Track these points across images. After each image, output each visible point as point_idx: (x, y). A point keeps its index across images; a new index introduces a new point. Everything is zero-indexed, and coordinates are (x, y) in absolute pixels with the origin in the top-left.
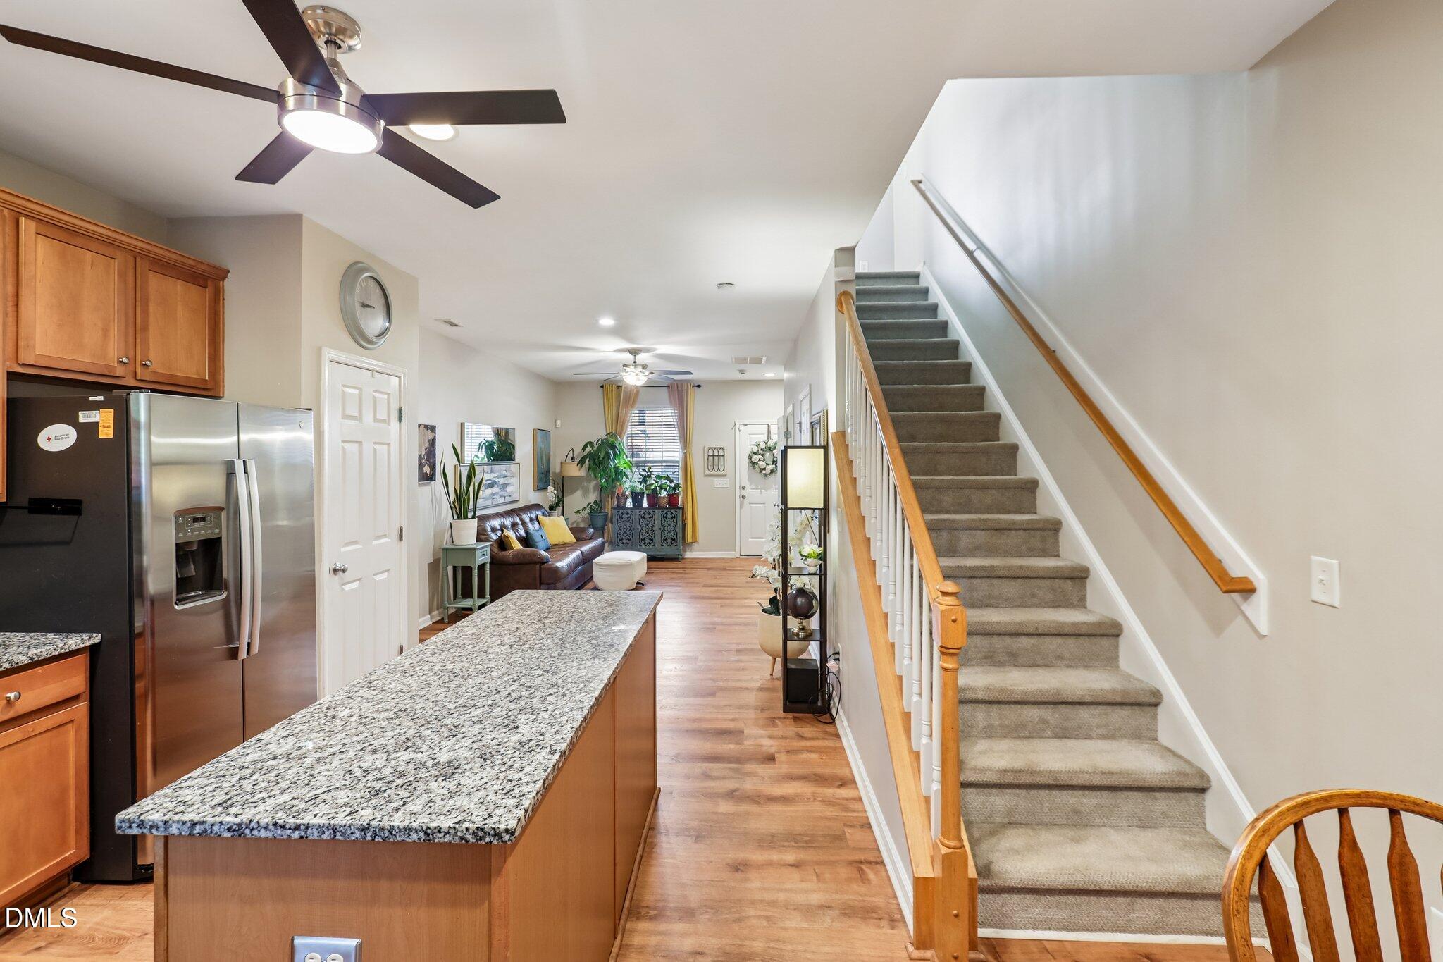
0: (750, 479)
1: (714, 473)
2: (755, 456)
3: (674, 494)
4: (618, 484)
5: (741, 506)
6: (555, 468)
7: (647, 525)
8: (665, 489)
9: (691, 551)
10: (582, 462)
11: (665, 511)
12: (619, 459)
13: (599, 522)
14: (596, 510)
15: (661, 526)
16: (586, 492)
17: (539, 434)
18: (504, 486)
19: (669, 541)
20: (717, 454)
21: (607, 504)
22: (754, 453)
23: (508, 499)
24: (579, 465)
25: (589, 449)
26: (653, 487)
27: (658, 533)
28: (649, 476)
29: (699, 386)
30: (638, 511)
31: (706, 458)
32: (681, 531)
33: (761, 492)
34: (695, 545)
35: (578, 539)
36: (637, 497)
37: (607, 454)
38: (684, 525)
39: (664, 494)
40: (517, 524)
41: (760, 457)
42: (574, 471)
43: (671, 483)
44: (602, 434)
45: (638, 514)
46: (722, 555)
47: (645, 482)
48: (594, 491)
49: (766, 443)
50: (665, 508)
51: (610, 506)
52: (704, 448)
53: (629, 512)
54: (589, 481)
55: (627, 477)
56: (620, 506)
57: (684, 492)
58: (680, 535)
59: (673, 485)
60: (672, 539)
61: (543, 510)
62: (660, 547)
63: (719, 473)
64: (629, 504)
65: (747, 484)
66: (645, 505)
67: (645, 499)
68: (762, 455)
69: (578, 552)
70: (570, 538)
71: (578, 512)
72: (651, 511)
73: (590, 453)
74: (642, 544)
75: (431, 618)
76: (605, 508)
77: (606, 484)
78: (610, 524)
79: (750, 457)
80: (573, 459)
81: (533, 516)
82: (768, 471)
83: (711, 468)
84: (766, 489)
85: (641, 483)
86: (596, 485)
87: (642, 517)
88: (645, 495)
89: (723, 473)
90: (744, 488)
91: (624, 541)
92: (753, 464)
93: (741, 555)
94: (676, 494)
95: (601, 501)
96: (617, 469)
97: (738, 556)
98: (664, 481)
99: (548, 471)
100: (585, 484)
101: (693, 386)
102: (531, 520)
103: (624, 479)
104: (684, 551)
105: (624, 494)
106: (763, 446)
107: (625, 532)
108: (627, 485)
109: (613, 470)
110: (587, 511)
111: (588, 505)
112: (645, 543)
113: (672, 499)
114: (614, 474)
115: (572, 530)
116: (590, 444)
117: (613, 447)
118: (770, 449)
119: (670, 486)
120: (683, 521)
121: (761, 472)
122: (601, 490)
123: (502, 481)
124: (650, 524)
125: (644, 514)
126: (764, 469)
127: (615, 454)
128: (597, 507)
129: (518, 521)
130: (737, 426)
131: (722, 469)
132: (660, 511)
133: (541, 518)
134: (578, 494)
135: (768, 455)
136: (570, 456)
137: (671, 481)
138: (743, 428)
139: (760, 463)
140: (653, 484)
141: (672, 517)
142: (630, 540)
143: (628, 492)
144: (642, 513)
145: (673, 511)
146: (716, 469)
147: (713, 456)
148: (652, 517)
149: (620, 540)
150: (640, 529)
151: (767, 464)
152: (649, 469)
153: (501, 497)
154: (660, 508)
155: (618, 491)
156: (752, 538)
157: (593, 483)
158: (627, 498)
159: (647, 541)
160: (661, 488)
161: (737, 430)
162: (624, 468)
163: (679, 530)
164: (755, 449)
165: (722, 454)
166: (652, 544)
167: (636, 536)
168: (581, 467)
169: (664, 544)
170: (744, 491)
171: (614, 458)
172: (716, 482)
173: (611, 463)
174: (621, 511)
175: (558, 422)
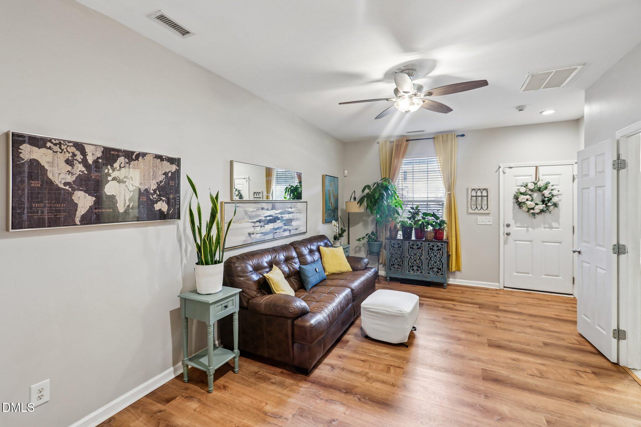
0: (514, 218)
1: (477, 211)
2: (523, 196)
3: (439, 229)
4: (390, 219)
5: (505, 242)
6: (342, 205)
7: (415, 254)
8: (432, 225)
9: (454, 278)
10: (361, 202)
11: (432, 244)
12: (392, 198)
13: (375, 249)
14: (372, 239)
15: (428, 257)
16: (366, 224)
17: (327, 180)
18: (289, 222)
19: (435, 270)
20: (480, 195)
21: (382, 234)
22: (521, 193)
23: (293, 232)
24: (359, 204)
25: (367, 191)
26: (420, 223)
27: (425, 262)
28: (417, 214)
29: (463, 135)
30: (407, 242)
31: (469, 200)
32: (446, 262)
33: (528, 231)
34: (458, 273)
35: (354, 269)
36: (407, 231)
37: (381, 195)
38: (449, 256)
39: (430, 228)
40: (293, 258)
41: (528, 197)
42: (355, 208)
43: (437, 220)
44: (378, 179)
45: (408, 244)
46: (486, 285)
47: (414, 218)
48: (372, 224)
49: (536, 184)
50: (432, 241)
51: (384, 236)
52: (467, 189)
53: (400, 242)
54: (369, 216)
55: (398, 214)
56: (393, 237)
57: (448, 228)
58: (445, 266)
59: (438, 221)
60: (438, 268)
61: (326, 241)
62: (427, 274)
63: (482, 211)
64: (400, 236)
65: (512, 222)
66: (413, 238)
67: (413, 231)
68: (530, 195)
69: (348, 291)
70: (346, 267)
71: (359, 240)
72: (419, 243)
73: (368, 194)
74: (411, 270)
75: (175, 371)
76: (380, 237)
77: (380, 219)
78: (384, 250)
79: (516, 198)
80: (355, 199)
81: (314, 247)
82: (537, 210)
83: (474, 207)
84: (533, 228)
85: (410, 218)
86: (374, 219)
87: (411, 248)
88: (414, 229)
89: (486, 212)
90: (508, 226)
91: (396, 266)
92: (520, 205)
93: (505, 287)
94: (441, 230)
95: (377, 232)
96: (389, 206)
97: (502, 287)
98: (430, 218)
99: (336, 208)
100: (365, 218)
101: (457, 136)
102: (311, 252)
103: (396, 215)
104: (448, 277)
105: (395, 227)
106: (531, 186)
107: (396, 259)
108: (398, 220)
109: (386, 208)
110: (366, 240)
111: (367, 235)
112: (413, 270)
113: (438, 235)
114: (387, 211)
115: (350, 259)
116: (368, 187)
117: (386, 189)
118: (539, 190)
119: (436, 223)
120: (448, 252)
121: (528, 211)
122: (376, 224)
123: (286, 216)
124: (418, 254)
125: (413, 245)
126: (533, 209)
127: (388, 194)
128: (373, 237)
129: (294, 254)
130: (501, 169)
131: (485, 208)
132: (427, 243)
133: (323, 249)
134: (360, 226)
135: (535, 195)
136: (353, 196)
137: (437, 218)
138: (507, 170)
139: (529, 203)
140: (420, 220)
141: (438, 250)
142: (401, 265)
143: (399, 226)
144: (411, 244)
145: (439, 244)
146: (479, 207)
147: (476, 196)
148: (420, 248)
149: (392, 265)
150: (409, 257)
151: (536, 204)
152: (417, 207)
153: (285, 230)
154: (427, 240)
155: (391, 225)
156: (517, 272)
157: (371, 218)
158: (398, 231)
159: (415, 268)
160: (428, 224)
161: (501, 173)
162: (396, 206)
163: (444, 261)
164: (523, 190)
165: (486, 195)
166: (420, 271)
167: (406, 263)
168: (360, 205)
169: (430, 272)
170: (509, 228)
171: (387, 198)
172: (478, 220)
173: (385, 202)
174: (393, 242)
175: (346, 172)
